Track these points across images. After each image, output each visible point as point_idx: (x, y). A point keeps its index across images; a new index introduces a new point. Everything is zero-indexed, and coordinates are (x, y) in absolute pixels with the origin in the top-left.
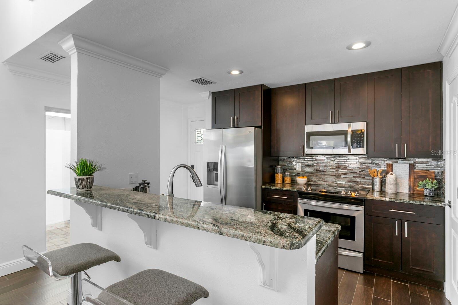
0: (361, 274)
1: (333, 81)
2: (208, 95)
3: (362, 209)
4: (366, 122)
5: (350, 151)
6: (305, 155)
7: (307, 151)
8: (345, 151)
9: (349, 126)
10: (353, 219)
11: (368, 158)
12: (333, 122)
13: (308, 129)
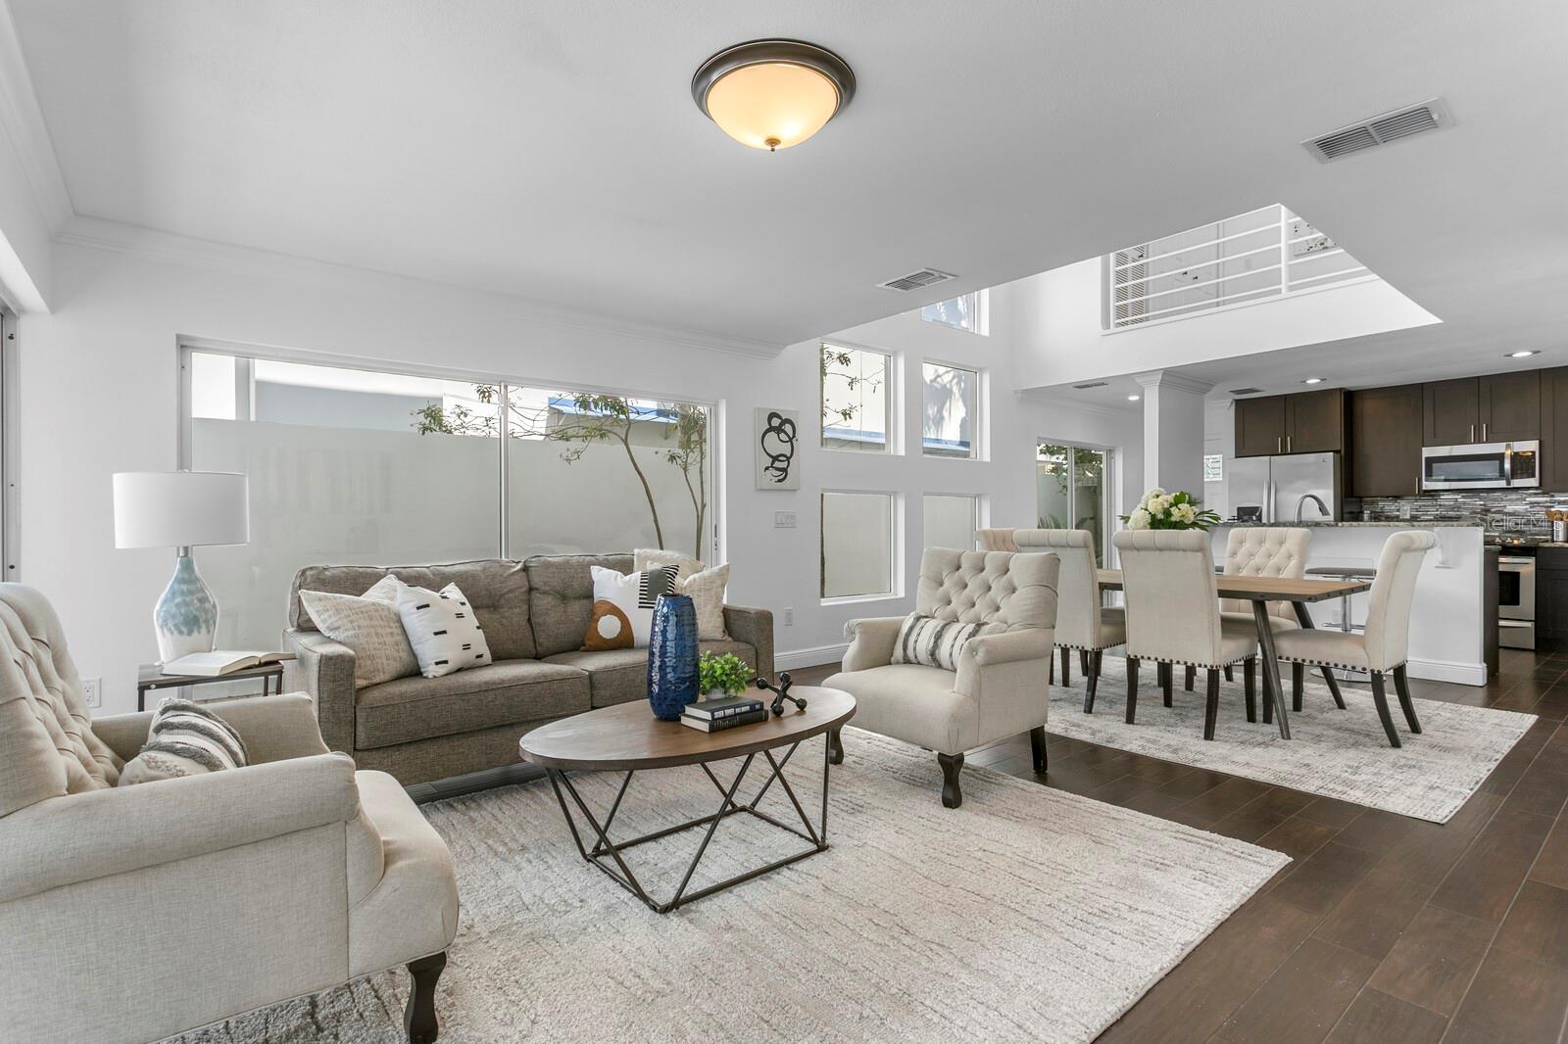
0: (1532, 650)
1: (1478, 380)
2: (1229, 404)
3: (1532, 560)
4: (1537, 441)
5: (1509, 483)
6: (1421, 492)
7: (1427, 485)
8: (1502, 484)
9: (1508, 447)
10: (1516, 576)
11: (1544, 494)
12: (1478, 441)
13: (1428, 452)
